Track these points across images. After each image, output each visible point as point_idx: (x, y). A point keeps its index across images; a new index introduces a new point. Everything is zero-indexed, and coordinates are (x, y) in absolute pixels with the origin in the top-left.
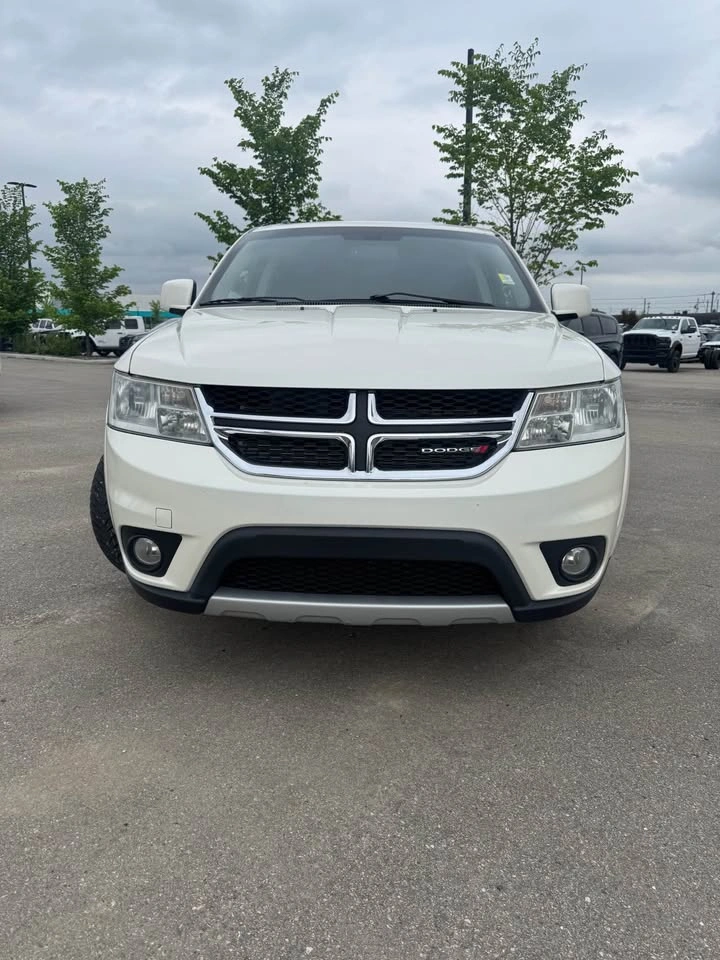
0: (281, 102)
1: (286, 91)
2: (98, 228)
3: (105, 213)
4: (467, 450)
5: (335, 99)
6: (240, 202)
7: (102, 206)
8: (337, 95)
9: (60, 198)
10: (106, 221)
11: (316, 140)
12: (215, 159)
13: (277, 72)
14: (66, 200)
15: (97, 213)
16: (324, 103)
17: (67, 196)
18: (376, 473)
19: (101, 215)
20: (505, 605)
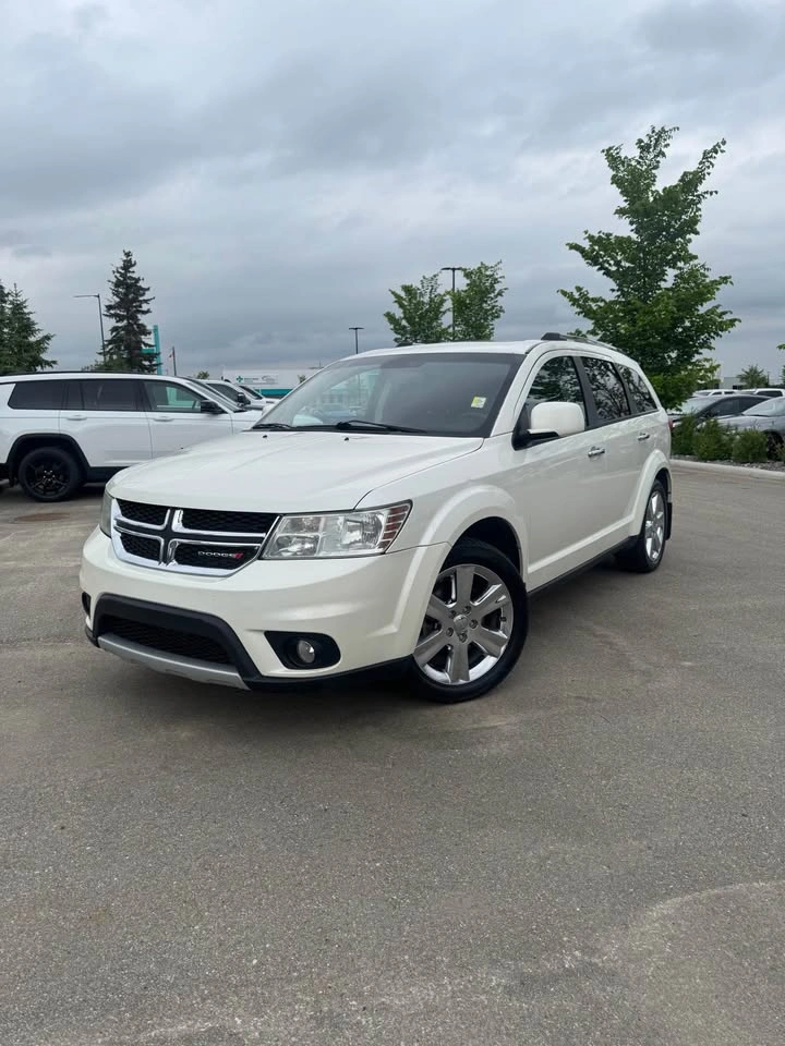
0: (658, 162)
1: (664, 150)
2: (491, 309)
3: (500, 294)
4: (227, 555)
5: (723, 148)
6: (608, 273)
7: (498, 287)
8: (724, 143)
9: (462, 283)
10: (500, 301)
11: (698, 196)
12: (586, 232)
13: (653, 132)
14: (468, 285)
15: (492, 295)
16: (706, 156)
17: (468, 282)
18: (173, 565)
19: (496, 296)
20: (237, 675)
